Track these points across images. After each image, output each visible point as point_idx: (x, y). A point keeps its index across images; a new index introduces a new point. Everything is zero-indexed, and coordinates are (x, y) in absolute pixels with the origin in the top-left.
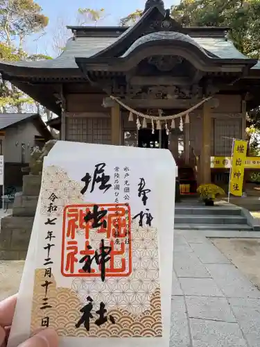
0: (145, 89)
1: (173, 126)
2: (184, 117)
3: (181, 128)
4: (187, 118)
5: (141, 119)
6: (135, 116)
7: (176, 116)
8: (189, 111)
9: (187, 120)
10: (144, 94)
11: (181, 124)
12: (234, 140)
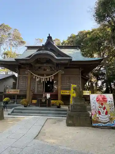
0: (40, 68)
1: (48, 80)
2: (52, 77)
3: (51, 81)
4: (53, 77)
5: (38, 78)
6: (35, 77)
7: (49, 77)
8: (54, 75)
9: (53, 78)
10: (39, 69)
11: (51, 79)
12: (72, 85)
